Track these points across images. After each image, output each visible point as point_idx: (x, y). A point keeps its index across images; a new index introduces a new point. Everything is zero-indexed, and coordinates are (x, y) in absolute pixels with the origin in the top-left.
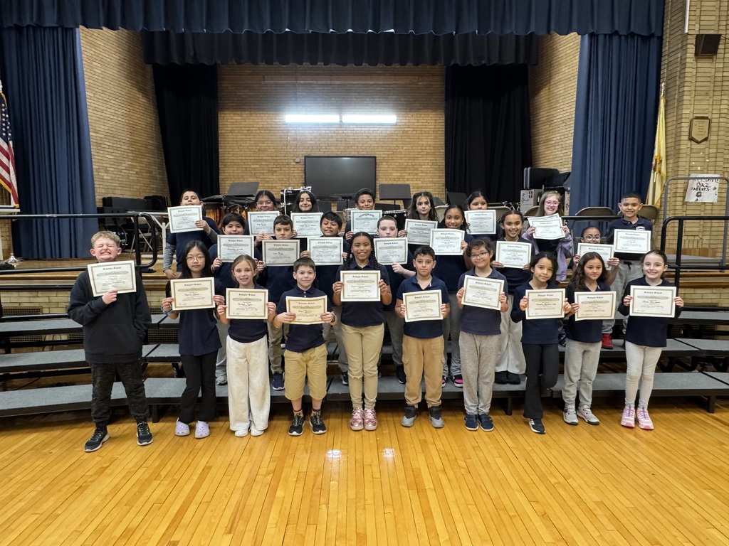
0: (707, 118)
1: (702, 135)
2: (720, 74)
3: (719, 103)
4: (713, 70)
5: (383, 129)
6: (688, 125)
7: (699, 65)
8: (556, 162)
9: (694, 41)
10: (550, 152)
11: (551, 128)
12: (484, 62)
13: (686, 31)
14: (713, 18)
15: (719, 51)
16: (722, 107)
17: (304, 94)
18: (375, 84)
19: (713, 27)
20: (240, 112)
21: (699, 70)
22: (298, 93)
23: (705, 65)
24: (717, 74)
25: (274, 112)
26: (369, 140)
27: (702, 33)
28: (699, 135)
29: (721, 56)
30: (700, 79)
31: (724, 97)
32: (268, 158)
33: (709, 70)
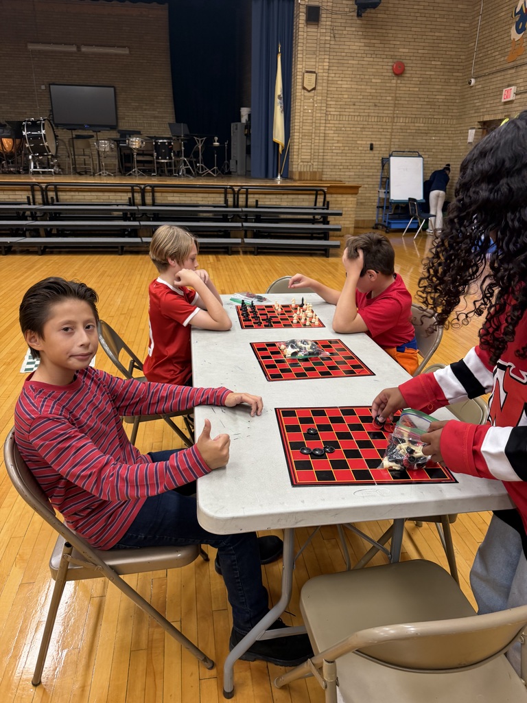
0: (314, 72)
1: (311, 85)
2: (324, 38)
3: (322, 60)
4: (319, 34)
9: (305, 10)
13: (299, 1)
15: (322, 19)
21: (309, 33)
22: (37, 21)
23: (312, 29)
24: (321, 38)
26: (107, 70)
27: (309, 4)
28: (308, 85)
30: (309, 41)
31: (326, 56)
32: (16, 85)
33: (316, 34)
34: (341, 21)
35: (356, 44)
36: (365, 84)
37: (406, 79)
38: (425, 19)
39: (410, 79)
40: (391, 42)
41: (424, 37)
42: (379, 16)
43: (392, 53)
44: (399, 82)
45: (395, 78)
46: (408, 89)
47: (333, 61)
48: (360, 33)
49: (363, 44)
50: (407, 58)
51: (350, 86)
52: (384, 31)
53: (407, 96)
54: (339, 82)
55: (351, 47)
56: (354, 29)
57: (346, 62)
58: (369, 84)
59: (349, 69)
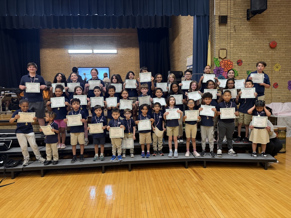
0: (225, 49)
1: (224, 56)
2: (229, 32)
3: (229, 43)
4: (227, 30)
5: (112, 56)
6: (218, 52)
7: (221, 28)
8: (182, 68)
9: (218, 18)
10: (180, 64)
11: (179, 54)
12: (148, 27)
13: (215, 14)
14: (225, 9)
15: (228, 22)
16: (231, 44)
17: (76, 41)
18: (107, 36)
19: (225, 13)
20: (49, 49)
21: (221, 30)
22: (74, 41)
23: (223, 28)
24: (228, 31)
25: (64, 49)
26: (106, 60)
27: (220, 15)
28: (222, 56)
29: (229, 24)
30: (221, 33)
31: (231, 41)
32: (62, 68)
33: (225, 30)
34: (238, 23)
35: (248, 34)
36: (254, 53)
37: (277, 50)
38: (285, 19)
39: (280, 50)
40: (267, 32)
41: (285, 28)
42: (259, 19)
43: (268, 37)
44: (273, 51)
45: (271, 50)
46: (279, 55)
47: (236, 43)
48: (250, 28)
49: (251, 34)
50: (277, 39)
51: (245, 55)
52: (263, 26)
53: (279, 59)
54: (239, 54)
55: (245, 35)
56: (246, 26)
57: (243, 43)
58: (256, 53)
59: (245, 46)
